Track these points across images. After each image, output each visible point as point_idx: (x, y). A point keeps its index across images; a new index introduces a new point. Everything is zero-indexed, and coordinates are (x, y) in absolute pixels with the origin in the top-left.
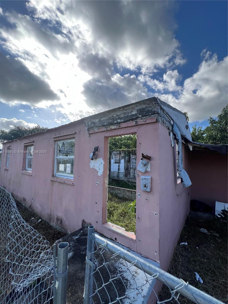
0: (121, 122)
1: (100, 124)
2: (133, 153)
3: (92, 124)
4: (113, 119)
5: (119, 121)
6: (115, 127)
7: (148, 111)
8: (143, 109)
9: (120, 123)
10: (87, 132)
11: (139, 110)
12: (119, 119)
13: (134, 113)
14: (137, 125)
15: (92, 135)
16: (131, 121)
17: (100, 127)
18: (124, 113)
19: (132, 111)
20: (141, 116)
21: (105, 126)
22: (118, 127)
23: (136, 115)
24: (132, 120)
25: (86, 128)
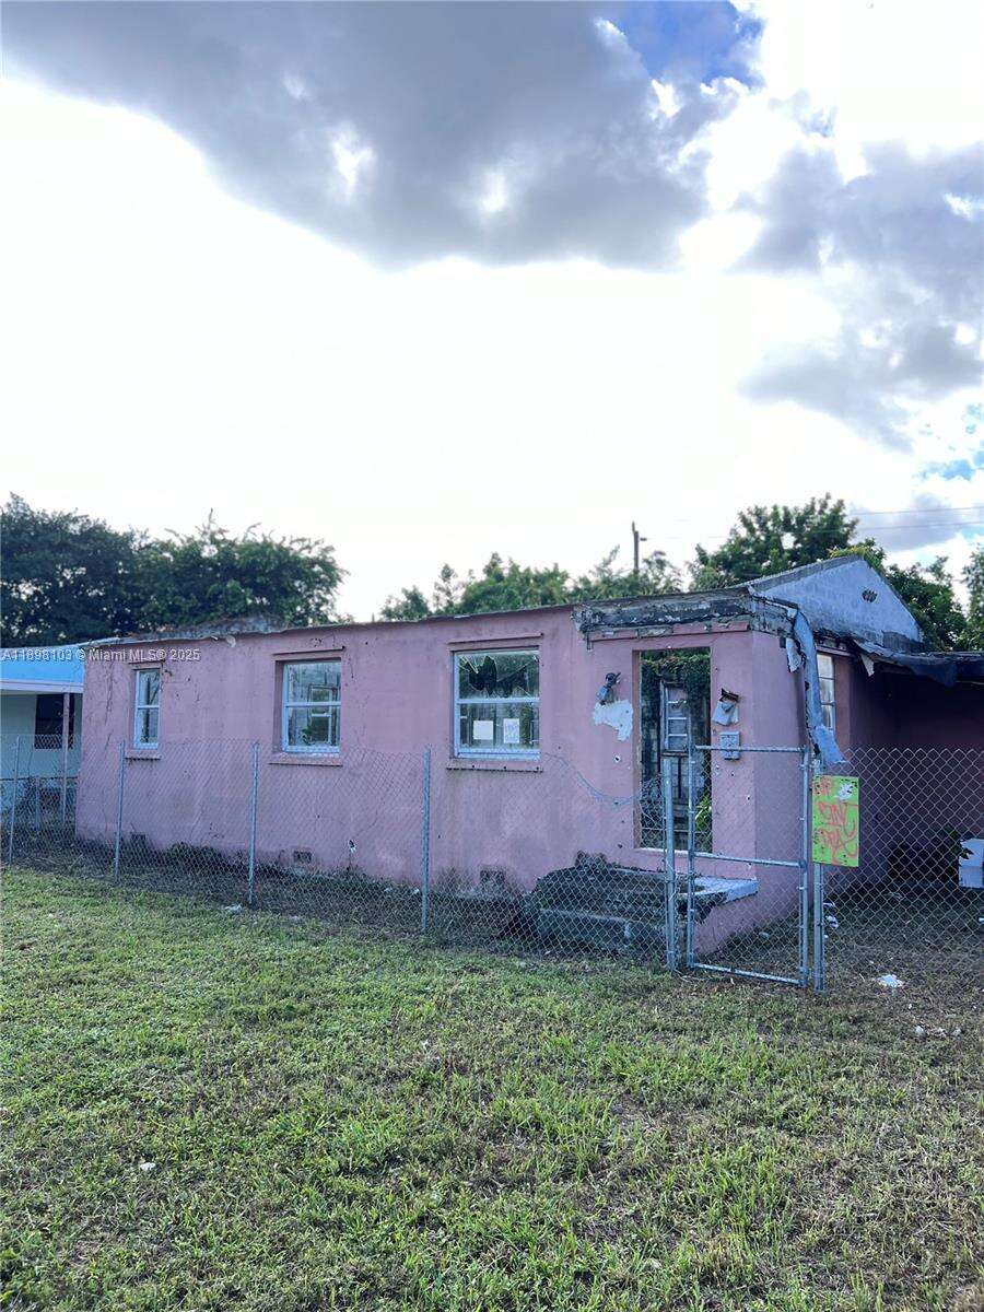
0: (675, 623)
1: (619, 619)
2: (672, 680)
3: (594, 616)
4: (657, 614)
5: (670, 618)
6: (662, 631)
7: (732, 608)
8: (723, 602)
9: (672, 623)
10: (579, 637)
11: (715, 602)
12: (669, 613)
13: (704, 606)
14: (710, 632)
15: (596, 645)
16: (697, 623)
17: (618, 625)
18: (682, 605)
19: (700, 603)
20: (718, 615)
21: (633, 625)
22: (668, 633)
23: (707, 611)
24: (701, 620)
25: (578, 626)
